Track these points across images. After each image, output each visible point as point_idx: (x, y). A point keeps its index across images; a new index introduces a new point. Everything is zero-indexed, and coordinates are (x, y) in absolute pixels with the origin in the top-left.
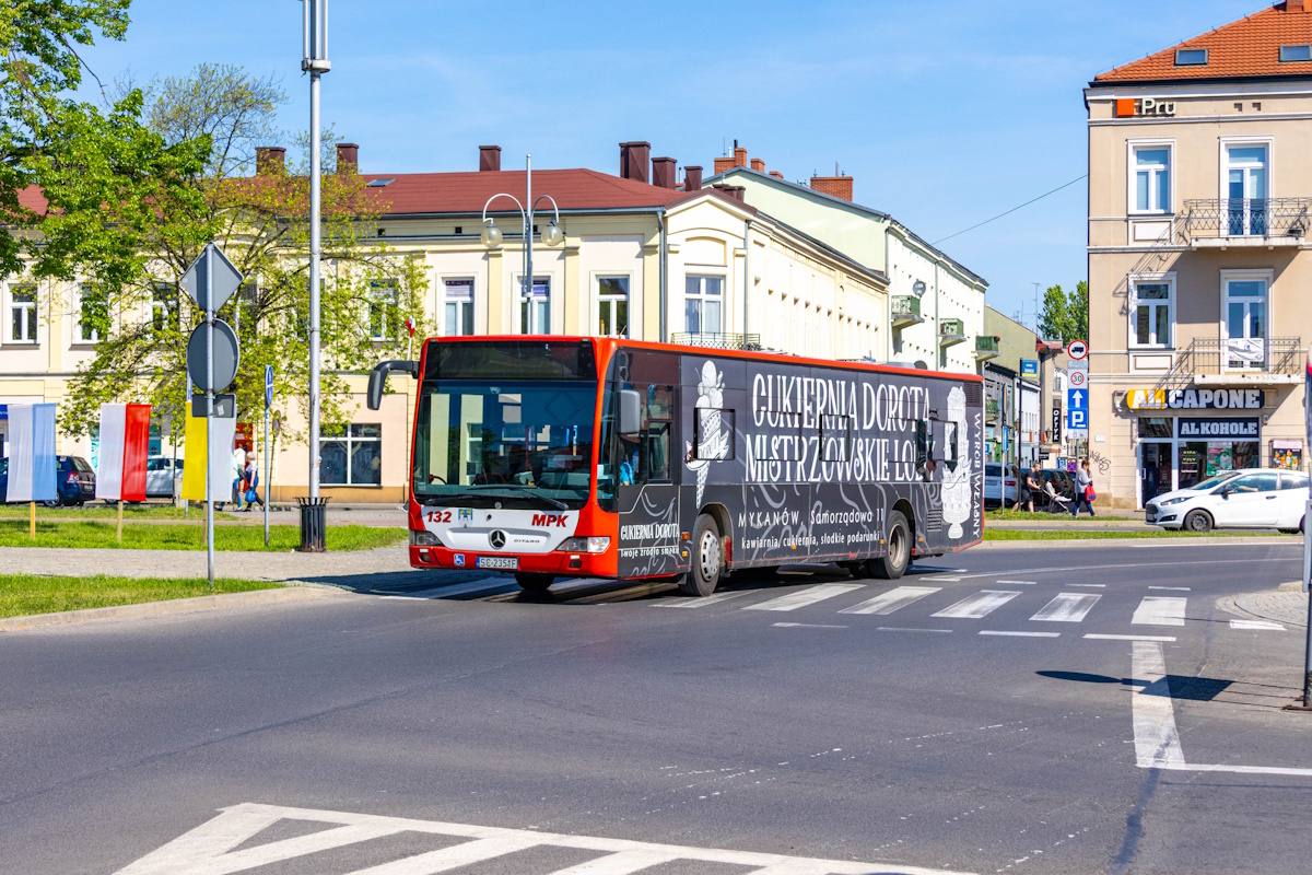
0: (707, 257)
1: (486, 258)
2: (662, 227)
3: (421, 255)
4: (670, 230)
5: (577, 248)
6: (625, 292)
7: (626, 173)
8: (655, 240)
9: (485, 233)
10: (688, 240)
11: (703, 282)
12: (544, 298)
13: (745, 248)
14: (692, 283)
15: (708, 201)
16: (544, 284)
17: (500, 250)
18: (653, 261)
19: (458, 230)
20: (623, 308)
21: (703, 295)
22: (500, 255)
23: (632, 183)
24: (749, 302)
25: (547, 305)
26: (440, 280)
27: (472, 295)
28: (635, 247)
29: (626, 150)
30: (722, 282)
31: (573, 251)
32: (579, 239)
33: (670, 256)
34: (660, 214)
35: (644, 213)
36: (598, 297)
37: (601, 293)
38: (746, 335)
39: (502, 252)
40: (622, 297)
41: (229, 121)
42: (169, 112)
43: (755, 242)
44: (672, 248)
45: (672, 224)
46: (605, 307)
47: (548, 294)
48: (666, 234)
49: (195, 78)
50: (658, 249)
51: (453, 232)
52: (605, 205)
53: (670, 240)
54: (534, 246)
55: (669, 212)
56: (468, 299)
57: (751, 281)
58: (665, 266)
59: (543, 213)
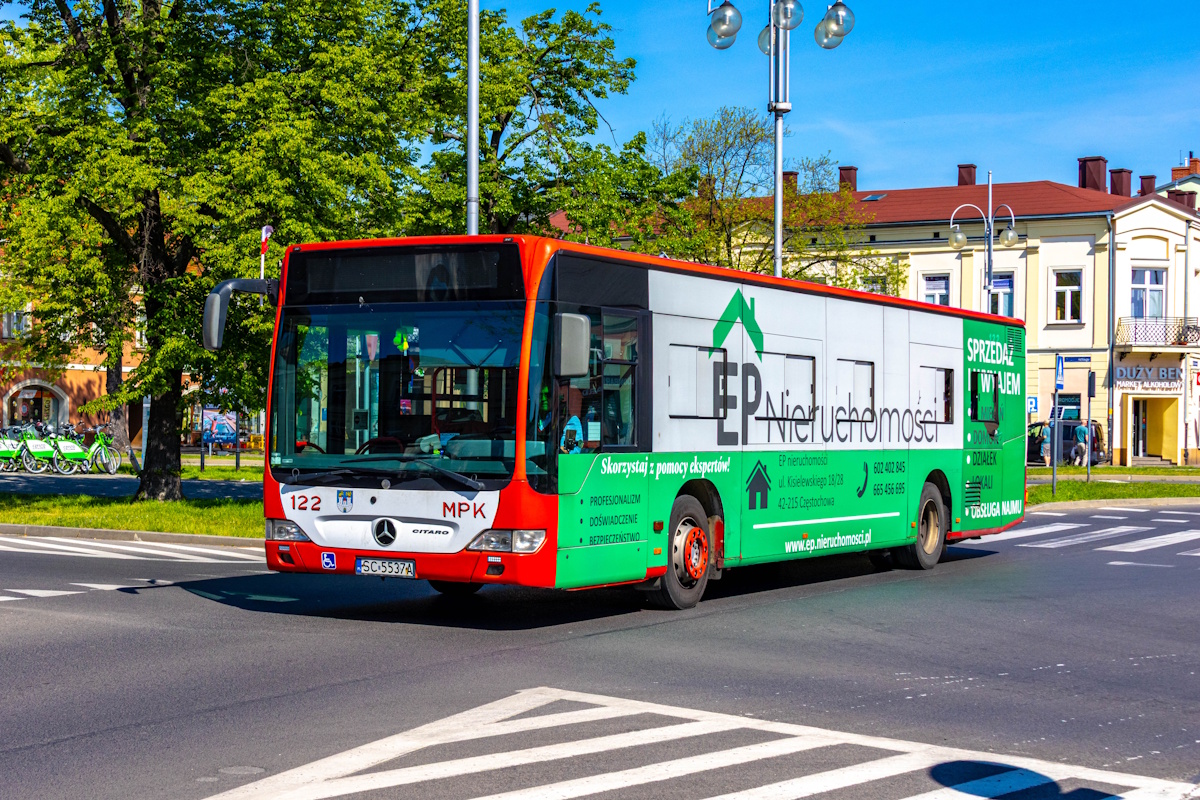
0: (1151, 252)
1: (959, 257)
2: (1111, 228)
3: (905, 256)
4: (1118, 231)
5: (1037, 248)
6: (1079, 284)
7: (1083, 183)
8: (1105, 239)
9: (952, 237)
10: (1134, 238)
11: (1148, 274)
12: (1008, 290)
13: (1186, 244)
14: (1137, 274)
15: (1152, 205)
16: (1008, 278)
17: (971, 250)
18: (1103, 257)
19: (937, 235)
20: (1076, 297)
21: (1148, 285)
22: (971, 255)
23: (1089, 193)
24: (1189, 291)
25: (1011, 296)
26: (920, 277)
27: (947, 288)
28: (1086, 246)
29: (1085, 165)
30: (1164, 274)
31: (1034, 250)
32: (1038, 241)
33: (1118, 252)
34: (1109, 218)
35: (1095, 217)
36: (1054, 288)
37: (1058, 285)
38: (1185, 318)
39: (973, 252)
40: (1076, 288)
41: (743, 152)
42: (696, 147)
43: (1195, 239)
44: (1119, 246)
45: (1120, 225)
46: (1060, 297)
47: (1011, 286)
48: (1114, 234)
49: (718, 119)
50: (1107, 247)
51: (932, 237)
52: (1062, 211)
53: (1118, 239)
54: (993, 247)
55: (1116, 216)
56: (944, 292)
57: (1191, 273)
58: (1114, 261)
59: (1002, 220)
